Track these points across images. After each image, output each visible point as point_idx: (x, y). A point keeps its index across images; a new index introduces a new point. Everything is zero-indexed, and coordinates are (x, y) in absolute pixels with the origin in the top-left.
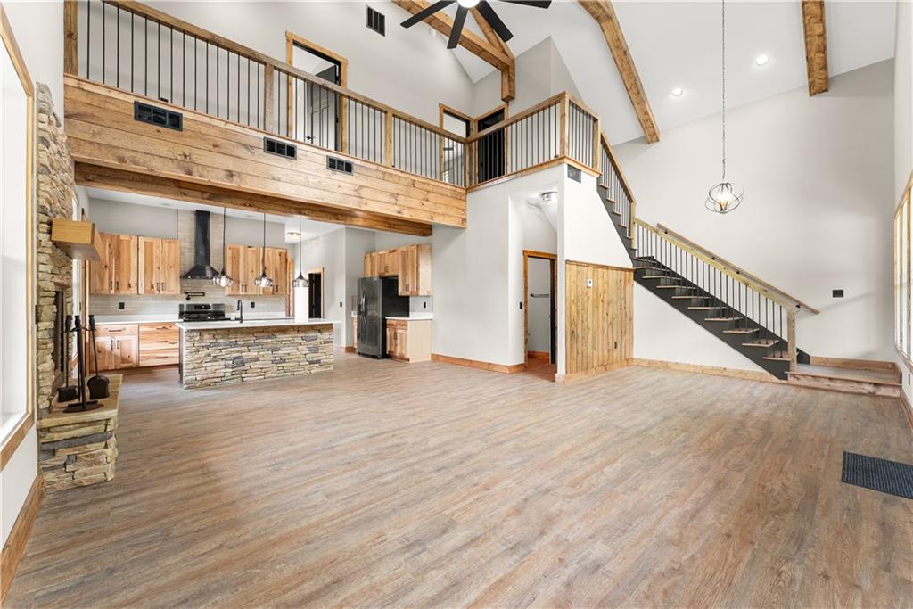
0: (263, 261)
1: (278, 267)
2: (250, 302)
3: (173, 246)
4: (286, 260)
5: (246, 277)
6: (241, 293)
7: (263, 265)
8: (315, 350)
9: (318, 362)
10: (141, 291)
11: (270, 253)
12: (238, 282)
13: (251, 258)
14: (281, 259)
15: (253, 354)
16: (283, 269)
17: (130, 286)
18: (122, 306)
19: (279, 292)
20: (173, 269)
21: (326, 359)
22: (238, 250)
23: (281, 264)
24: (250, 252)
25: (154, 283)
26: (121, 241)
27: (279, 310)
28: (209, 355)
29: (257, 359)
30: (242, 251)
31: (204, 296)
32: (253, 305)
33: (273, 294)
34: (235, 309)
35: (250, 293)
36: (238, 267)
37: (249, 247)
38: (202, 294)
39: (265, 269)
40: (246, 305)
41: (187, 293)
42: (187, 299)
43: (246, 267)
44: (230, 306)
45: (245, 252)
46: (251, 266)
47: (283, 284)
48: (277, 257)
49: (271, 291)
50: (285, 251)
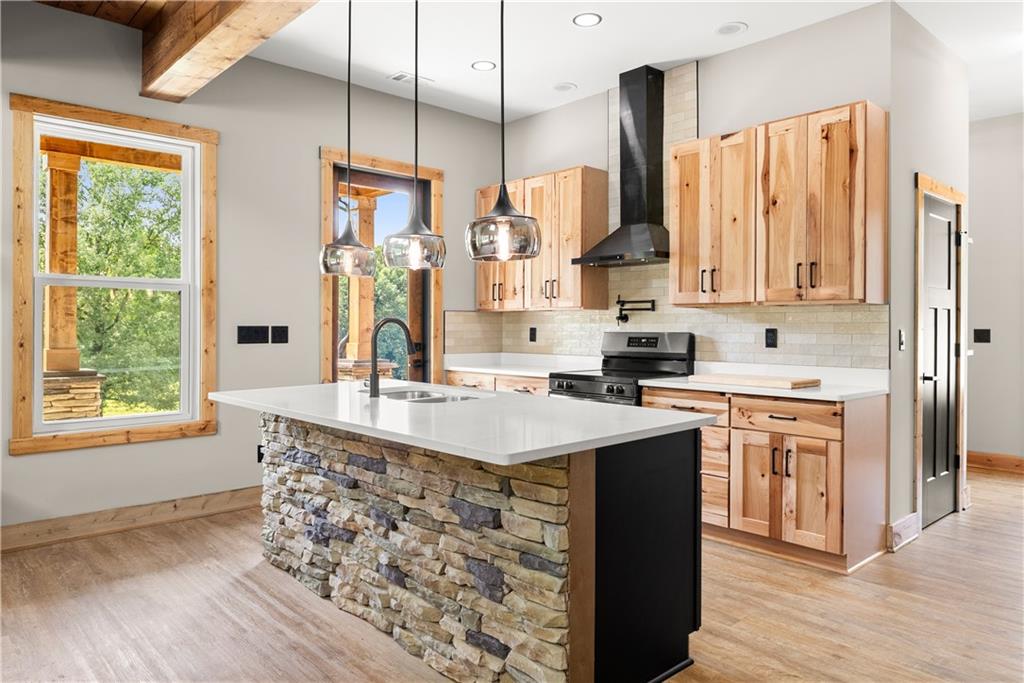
0: (766, 175)
1: (819, 188)
2: (760, 331)
4: (852, 152)
5: (717, 243)
6: (704, 298)
7: (766, 190)
8: (496, 584)
11: (791, 139)
12: (696, 260)
13: (733, 171)
14: (829, 152)
15: (345, 514)
16: (838, 191)
17: (515, 291)
18: (533, 335)
19: (820, 291)
22: (696, 156)
23: (829, 171)
24: (726, 152)
27: (862, 361)
30: (705, 160)
31: (653, 309)
32: (771, 339)
33: (800, 296)
34: (723, 349)
35: (725, 297)
36: (696, 213)
37: (723, 138)
38: (649, 305)
39: (775, 203)
40: (751, 339)
41: (622, 303)
42: (623, 318)
43: (717, 209)
44: (712, 342)
45: (717, 158)
46: (732, 205)
47: (838, 255)
48: (816, 145)
49: (793, 284)
50: (845, 116)
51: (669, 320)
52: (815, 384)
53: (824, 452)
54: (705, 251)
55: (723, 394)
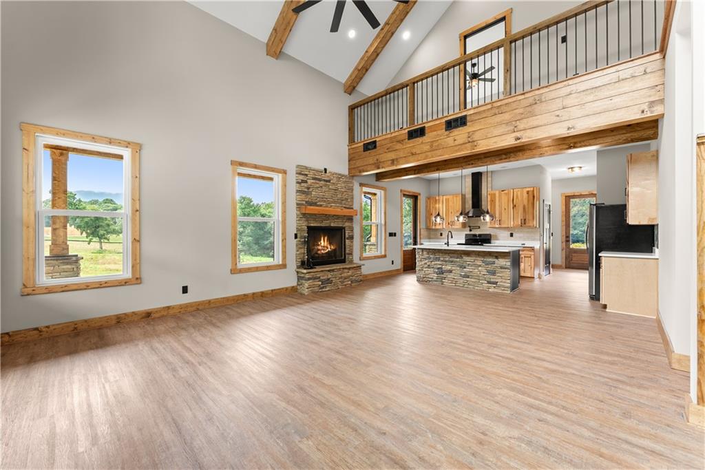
0: (513, 200)
1: (526, 204)
2: (509, 233)
3: (458, 198)
4: (534, 197)
5: (501, 214)
6: (497, 226)
7: (513, 203)
8: (493, 273)
9: (496, 283)
10: (444, 226)
11: (519, 193)
12: (495, 218)
13: (504, 199)
14: (528, 196)
15: (449, 268)
16: (530, 205)
18: (441, 234)
19: (527, 225)
20: (458, 213)
21: (501, 282)
22: (495, 194)
23: (528, 201)
24: (503, 195)
25: (450, 222)
28: (426, 264)
29: (450, 271)
30: (497, 195)
31: (479, 228)
32: (512, 235)
33: (521, 226)
34: (499, 238)
35: (503, 226)
36: (495, 207)
37: (502, 191)
39: (515, 206)
40: (506, 235)
41: (470, 227)
42: (471, 230)
43: (500, 206)
44: (496, 236)
45: (500, 196)
46: (504, 205)
47: (531, 218)
48: (525, 195)
49: (520, 223)
50: (532, 189)
51: (484, 230)
52: (524, 244)
53: (530, 257)
54: (497, 215)
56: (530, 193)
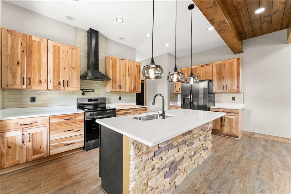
0: (129, 69)
1: (136, 74)
3: (75, 51)
4: (140, 70)
6: (118, 90)
7: (129, 72)
8: (206, 139)
10: (51, 87)
12: (116, 83)
13: (123, 67)
14: (137, 69)
17: (40, 82)
18: (33, 100)
20: (75, 70)
21: (210, 144)
22: (116, 60)
23: (137, 72)
24: (122, 63)
25: (61, 80)
26: (32, 41)
30: (118, 62)
31: (93, 92)
32: (120, 98)
33: (134, 91)
34: (111, 101)
35: (122, 90)
36: (116, 73)
37: (122, 59)
38: (92, 91)
39: (130, 75)
40: (117, 99)
42: (83, 94)
43: (120, 73)
44: (109, 99)
45: (120, 63)
46: (123, 73)
47: (138, 85)
48: (136, 67)
49: (133, 89)
50: (139, 64)
51: (99, 94)
54: (118, 81)
55: (131, 109)
56: (138, 67)
